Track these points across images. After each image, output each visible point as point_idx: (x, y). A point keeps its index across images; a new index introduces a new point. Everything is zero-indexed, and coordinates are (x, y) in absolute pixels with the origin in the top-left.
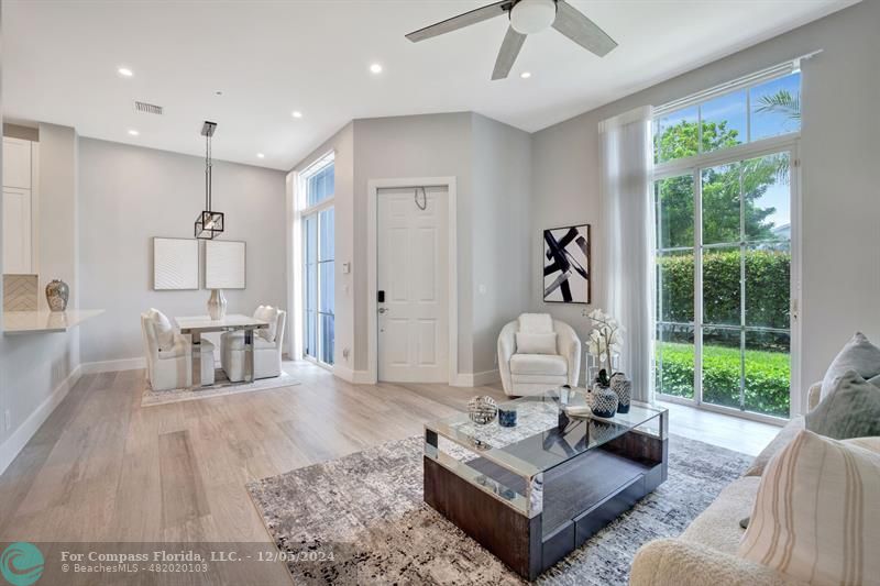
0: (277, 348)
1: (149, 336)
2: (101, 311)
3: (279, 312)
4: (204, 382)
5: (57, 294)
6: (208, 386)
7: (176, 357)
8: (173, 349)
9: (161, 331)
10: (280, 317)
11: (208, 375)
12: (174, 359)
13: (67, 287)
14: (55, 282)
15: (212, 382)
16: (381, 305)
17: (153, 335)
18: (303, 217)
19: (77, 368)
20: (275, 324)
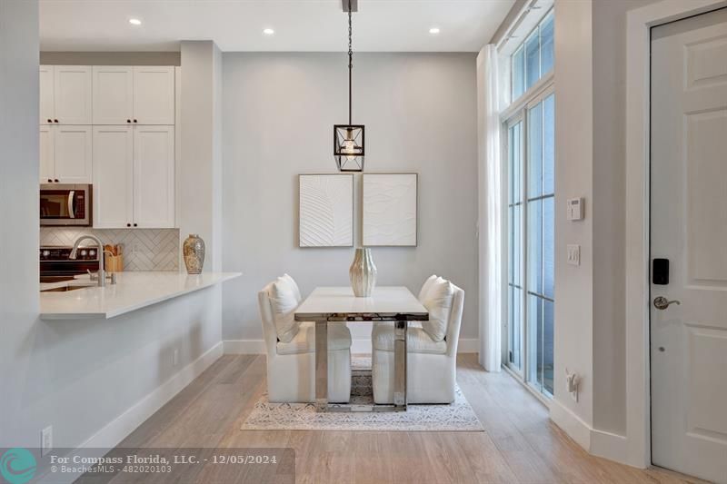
0: (448, 353)
1: (264, 319)
2: (240, 274)
3: (453, 288)
4: (333, 398)
5: (193, 252)
6: (338, 406)
7: (297, 353)
8: (294, 342)
9: (279, 311)
10: (455, 298)
11: (341, 386)
12: (295, 356)
13: (203, 246)
14: (191, 237)
15: (347, 397)
16: (659, 290)
17: (269, 318)
18: (505, 124)
19: (215, 346)
20: (446, 311)
